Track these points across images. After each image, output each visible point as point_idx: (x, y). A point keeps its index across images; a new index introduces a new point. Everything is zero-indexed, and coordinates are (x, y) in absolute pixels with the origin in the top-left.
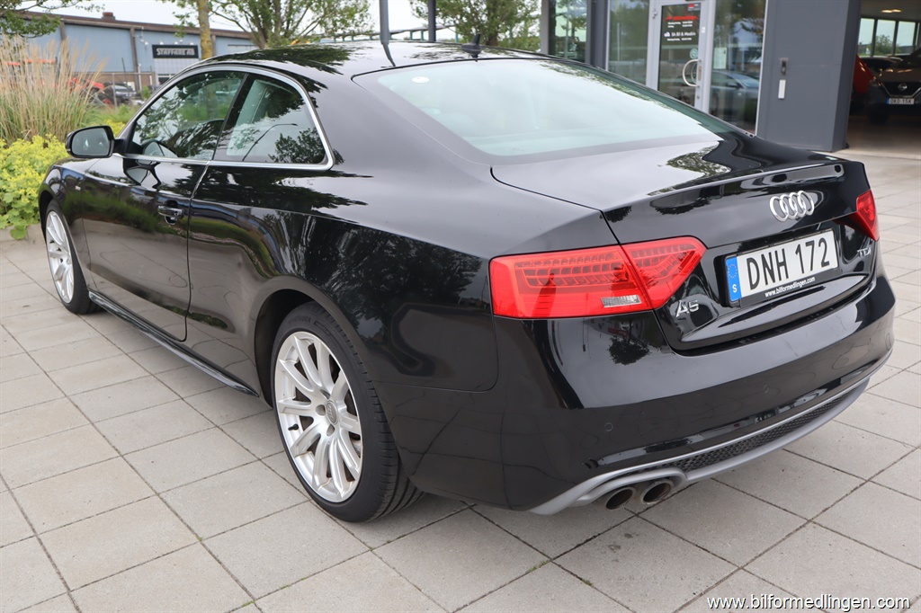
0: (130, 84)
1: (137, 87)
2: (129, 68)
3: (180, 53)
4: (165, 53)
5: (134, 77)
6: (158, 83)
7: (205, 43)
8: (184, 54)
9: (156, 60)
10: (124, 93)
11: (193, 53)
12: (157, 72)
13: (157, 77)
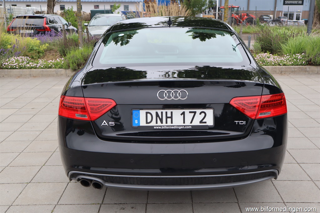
0: (271, 16)
1: (274, 17)
2: (272, 9)
3: (295, 3)
4: (289, 3)
5: (273, 13)
6: (283, 16)
7: (226, 6)
8: (297, 3)
9: (284, 6)
10: (267, 20)
11: (301, 3)
12: (283, 11)
13: (283, 13)
